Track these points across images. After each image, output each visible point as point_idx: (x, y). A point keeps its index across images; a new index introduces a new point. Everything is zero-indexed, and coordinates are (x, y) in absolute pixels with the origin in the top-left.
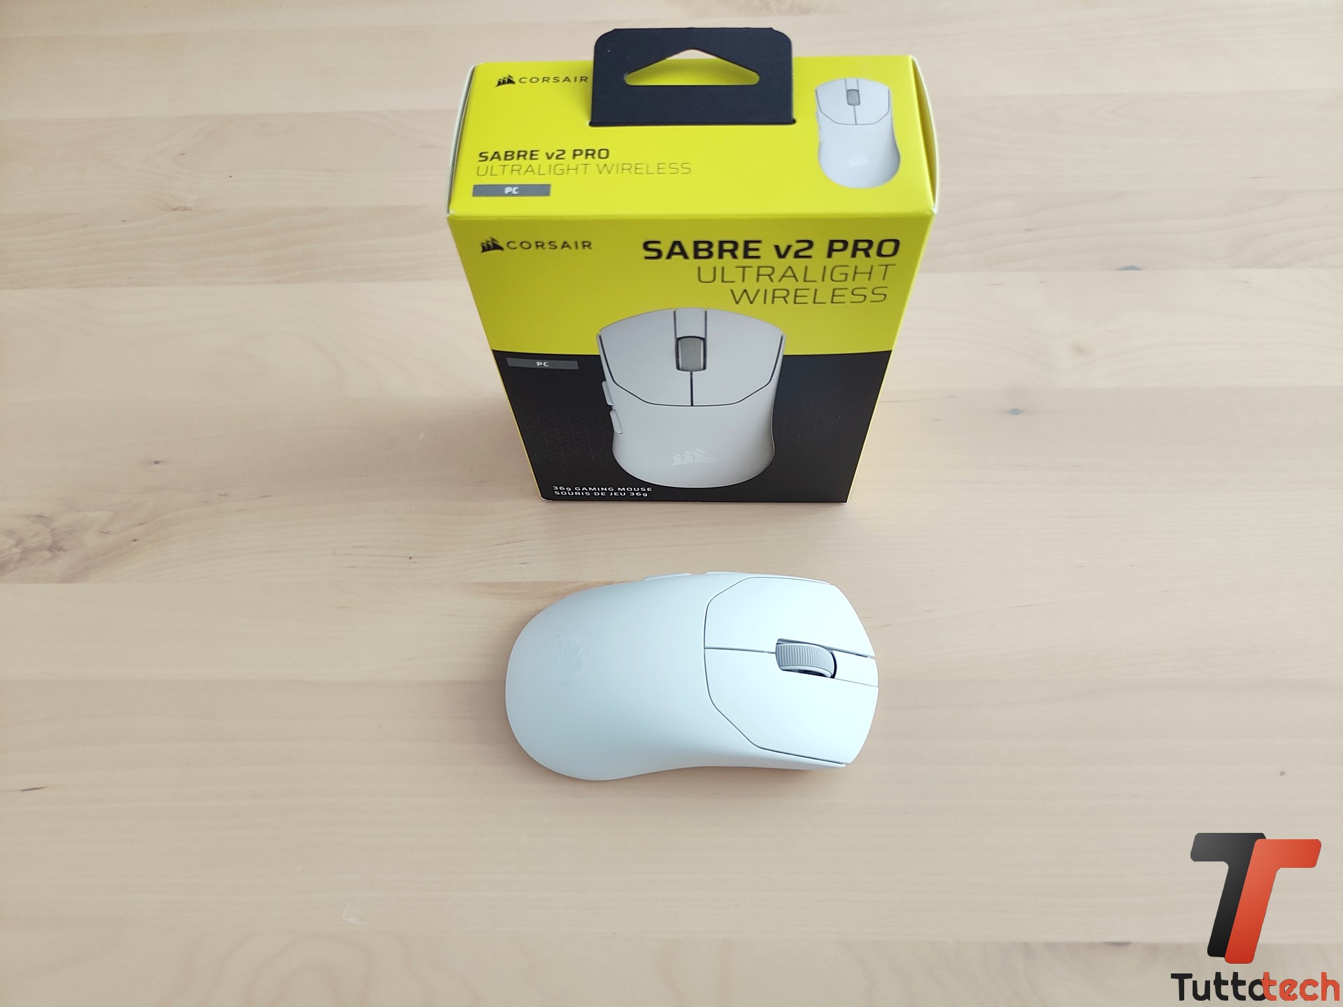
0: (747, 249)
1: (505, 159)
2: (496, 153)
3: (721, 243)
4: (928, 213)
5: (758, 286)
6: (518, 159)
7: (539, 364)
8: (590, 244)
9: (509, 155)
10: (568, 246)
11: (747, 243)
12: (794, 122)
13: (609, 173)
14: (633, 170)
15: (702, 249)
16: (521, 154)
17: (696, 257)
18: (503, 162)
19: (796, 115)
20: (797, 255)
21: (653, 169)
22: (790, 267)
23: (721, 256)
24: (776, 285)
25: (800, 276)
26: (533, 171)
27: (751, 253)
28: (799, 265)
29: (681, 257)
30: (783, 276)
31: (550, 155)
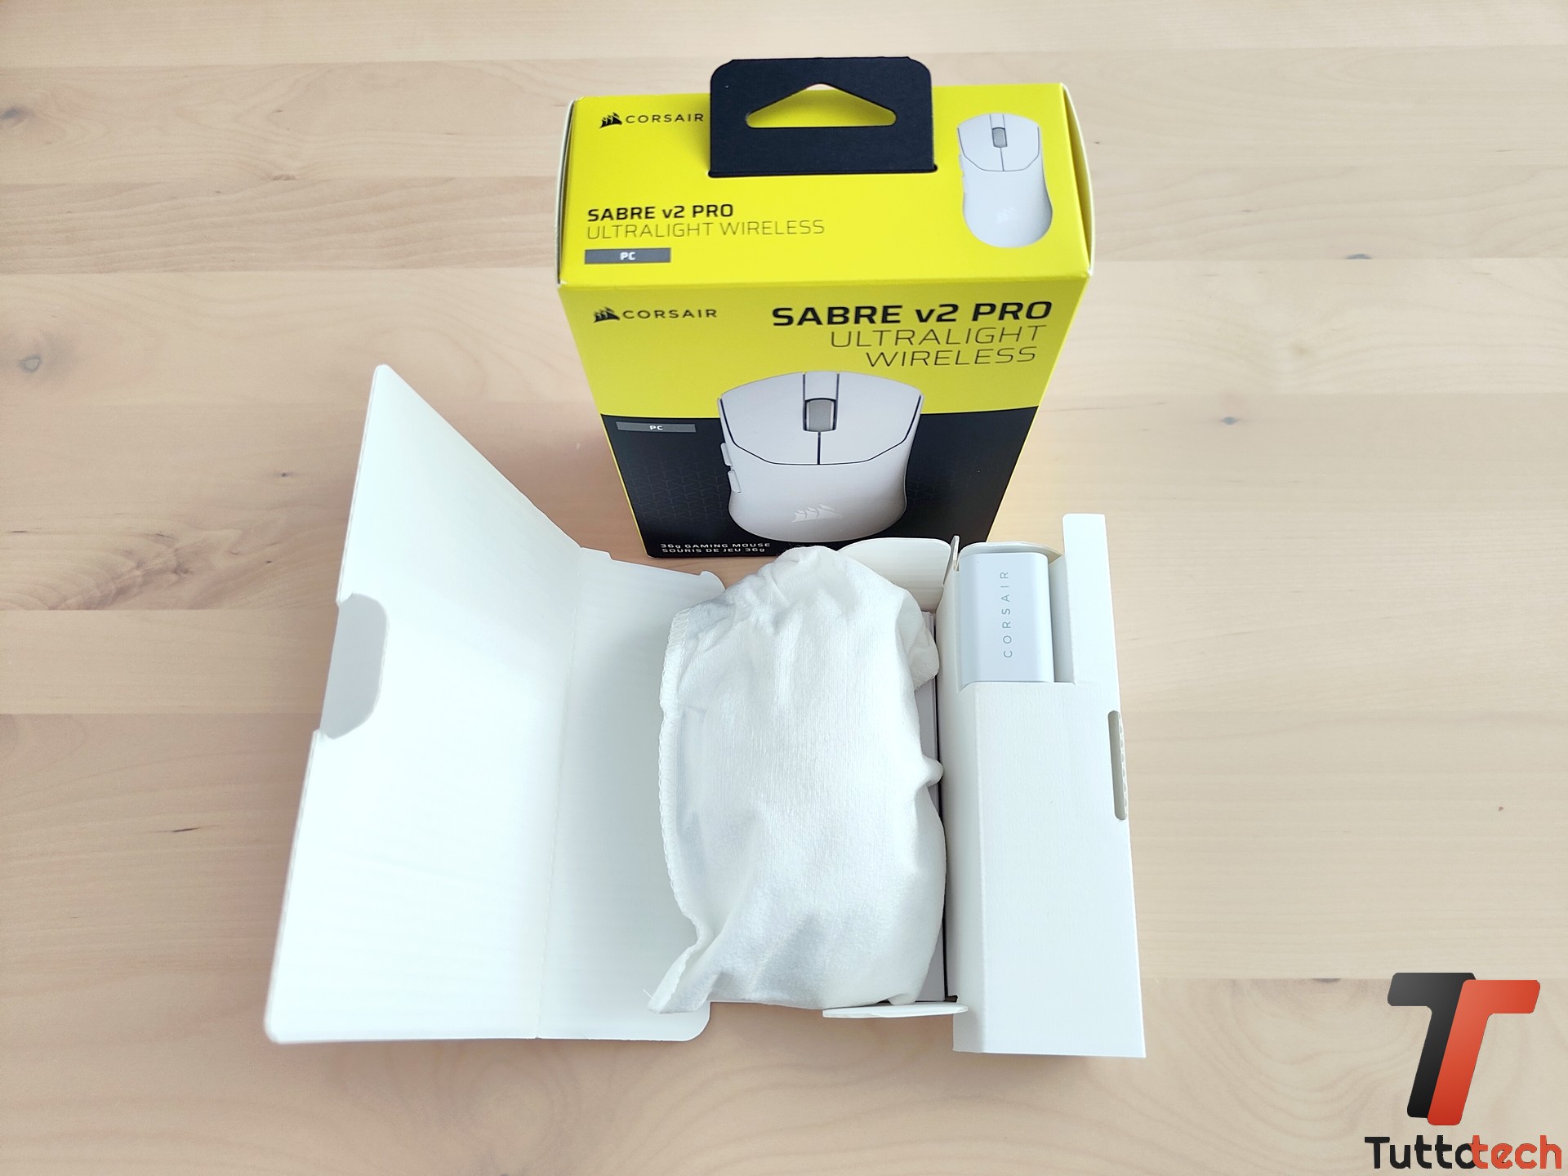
0: (885, 313)
1: (618, 218)
2: (607, 210)
3: (858, 309)
4: (1084, 276)
5: (896, 349)
6: (632, 218)
7: (651, 427)
8: (715, 312)
9: (622, 213)
10: (691, 315)
11: (886, 308)
12: (935, 168)
13: (734, 233)
14: (760, 230)
15: (838, 315)
16: (636, 212)
17: (830, 322)
18: (616, 222)
19: (937, 161)
20: (940, 319)
21: (782, 228)
22: (932, 330)
23: (857, 321)
24: (916, 347)
25: (942, 339)
26: (649, 232)
27: (890, 318)
28: (941, 329)
29: (814, 323)
30: (924, 339)
31: (667, 212)
